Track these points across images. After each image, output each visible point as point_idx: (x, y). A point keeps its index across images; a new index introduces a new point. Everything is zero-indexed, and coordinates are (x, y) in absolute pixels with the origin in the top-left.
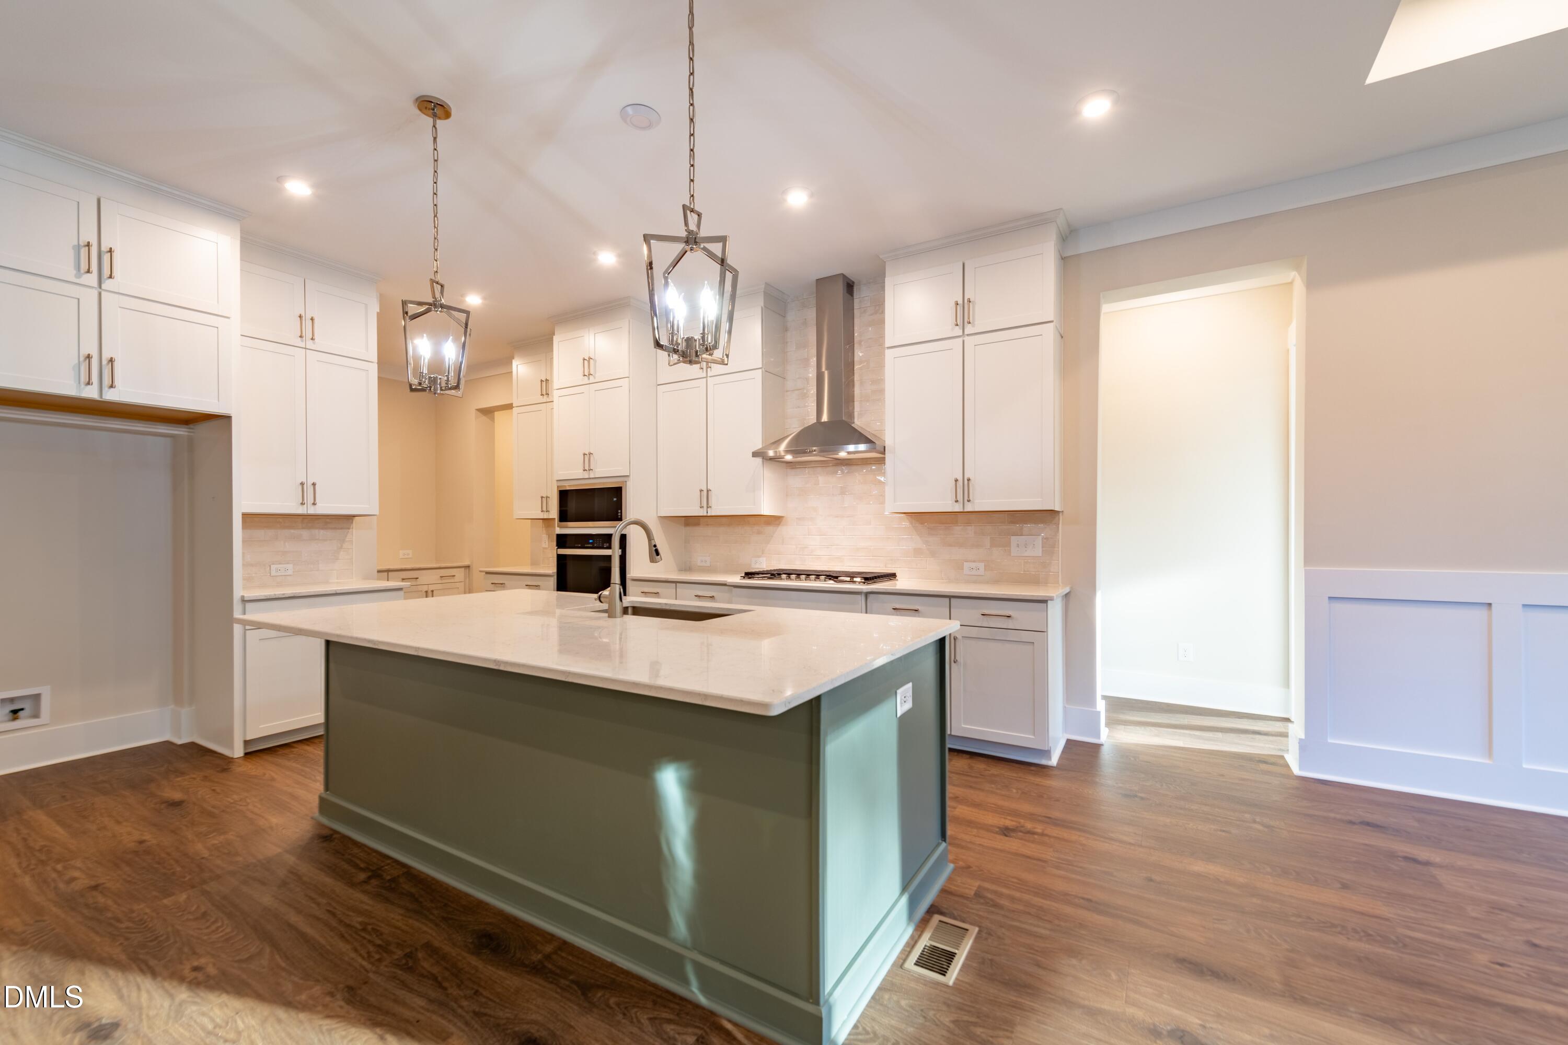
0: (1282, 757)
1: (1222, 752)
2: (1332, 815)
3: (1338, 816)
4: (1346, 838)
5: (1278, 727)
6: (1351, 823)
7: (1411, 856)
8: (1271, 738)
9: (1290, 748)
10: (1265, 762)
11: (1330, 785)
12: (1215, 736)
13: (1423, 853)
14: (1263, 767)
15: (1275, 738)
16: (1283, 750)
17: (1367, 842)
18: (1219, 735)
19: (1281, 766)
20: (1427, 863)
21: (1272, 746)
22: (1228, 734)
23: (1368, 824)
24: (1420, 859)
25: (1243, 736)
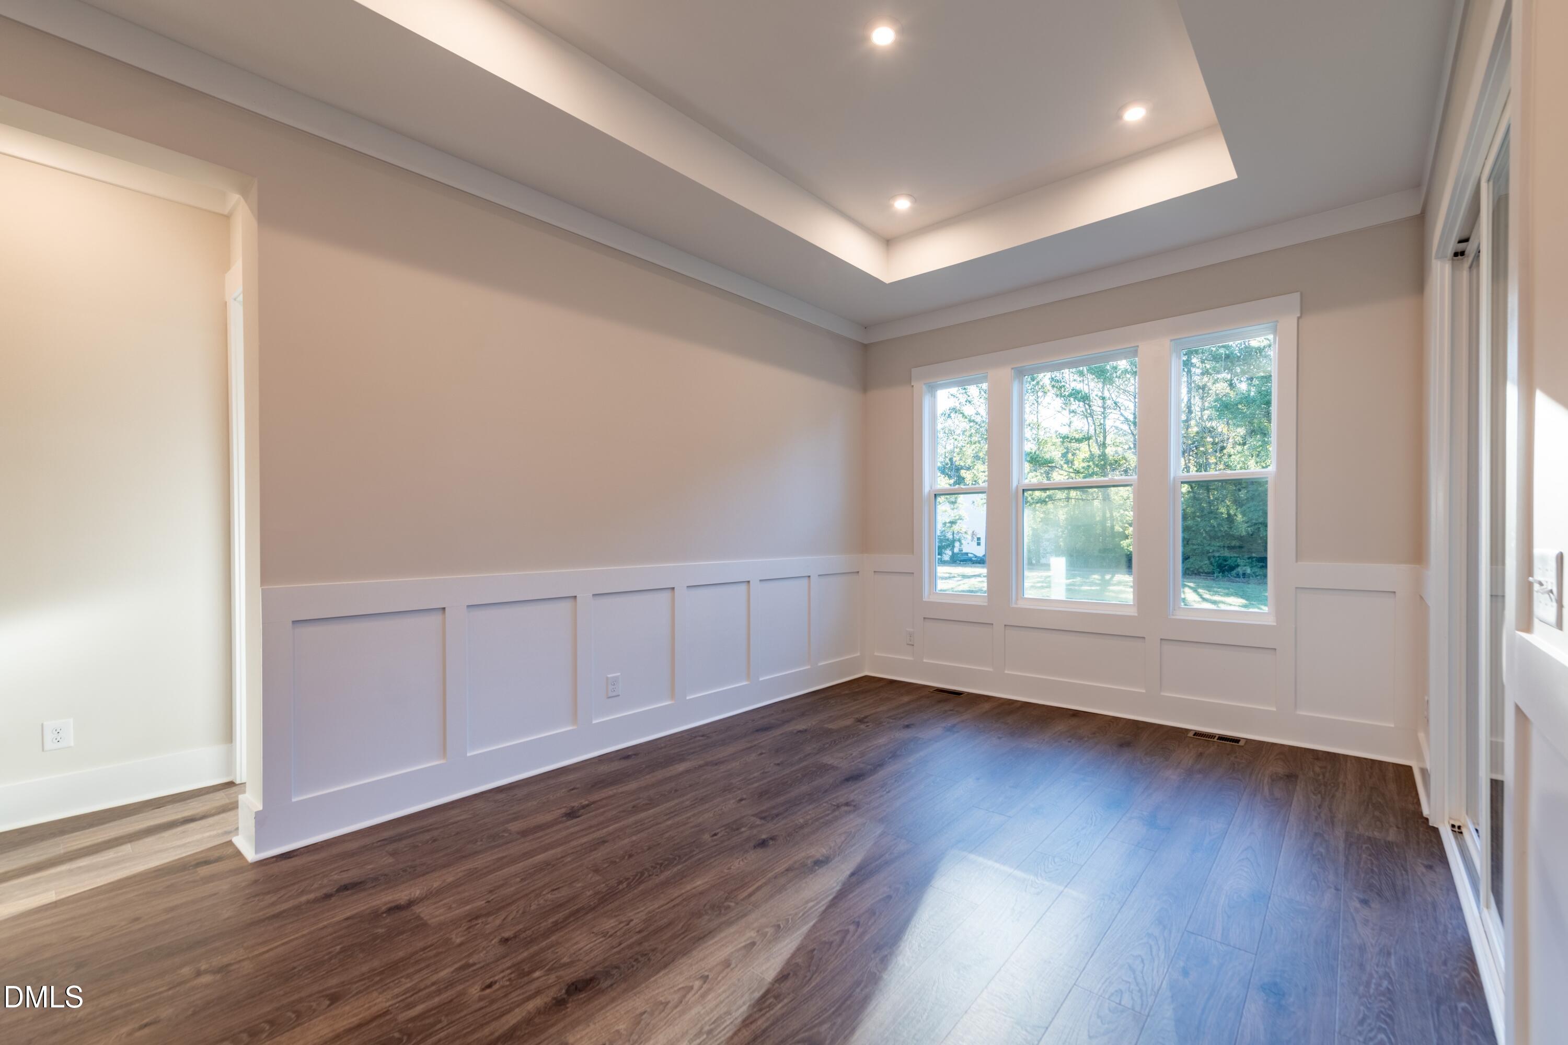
0: (230, 843)
1: (134, 876)
2: (304, 899)
3: (312, 896)
4: (325, 923)
5: (220, 799)
6: (328, 896)
7: (393, 904)
8: (210, 821)
9: (241, 826)
10: (207, 862)
11: (296, 856)
12: (120, 854)
13: (401, 895)
14: (204, 871)
15: (216, 818)
16: (228, 833)
17: (349, 914)
18: (127, 848)
19: (229, 857)
20: (410, 904)
21: (214, 833)
22: (141, 842)
23: (345, 888)
24: (402, 902)
25: (166, 834)
